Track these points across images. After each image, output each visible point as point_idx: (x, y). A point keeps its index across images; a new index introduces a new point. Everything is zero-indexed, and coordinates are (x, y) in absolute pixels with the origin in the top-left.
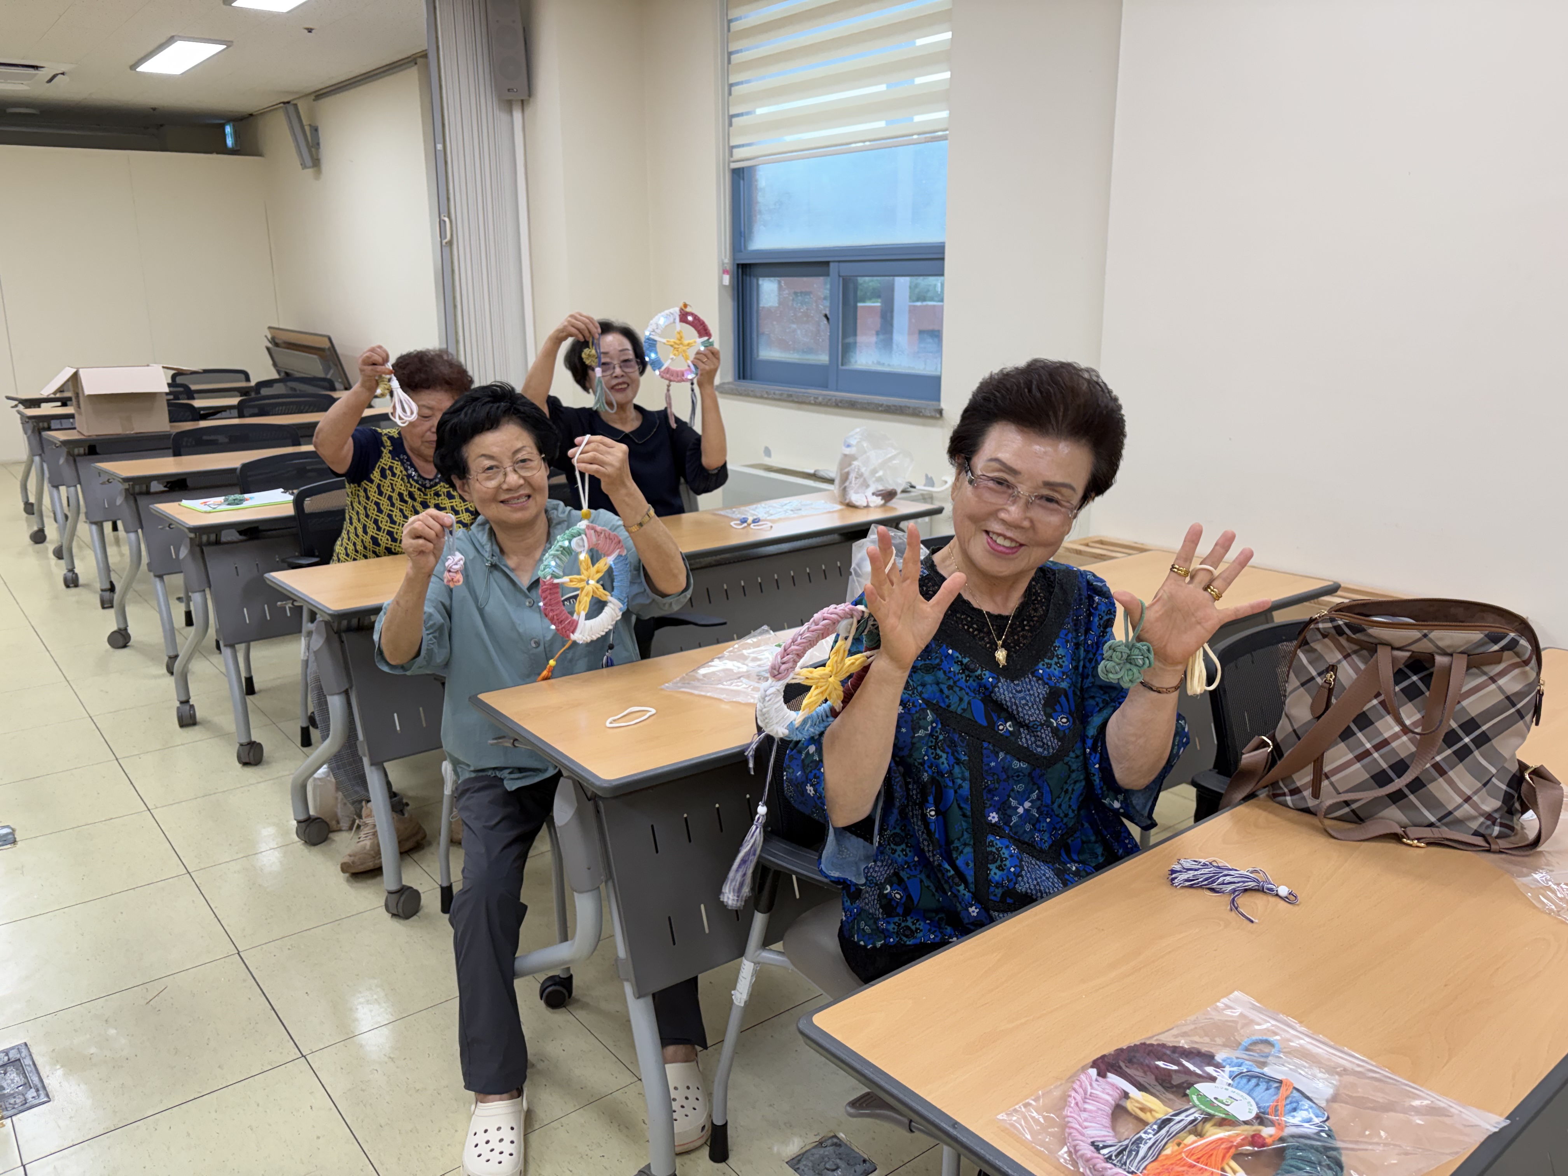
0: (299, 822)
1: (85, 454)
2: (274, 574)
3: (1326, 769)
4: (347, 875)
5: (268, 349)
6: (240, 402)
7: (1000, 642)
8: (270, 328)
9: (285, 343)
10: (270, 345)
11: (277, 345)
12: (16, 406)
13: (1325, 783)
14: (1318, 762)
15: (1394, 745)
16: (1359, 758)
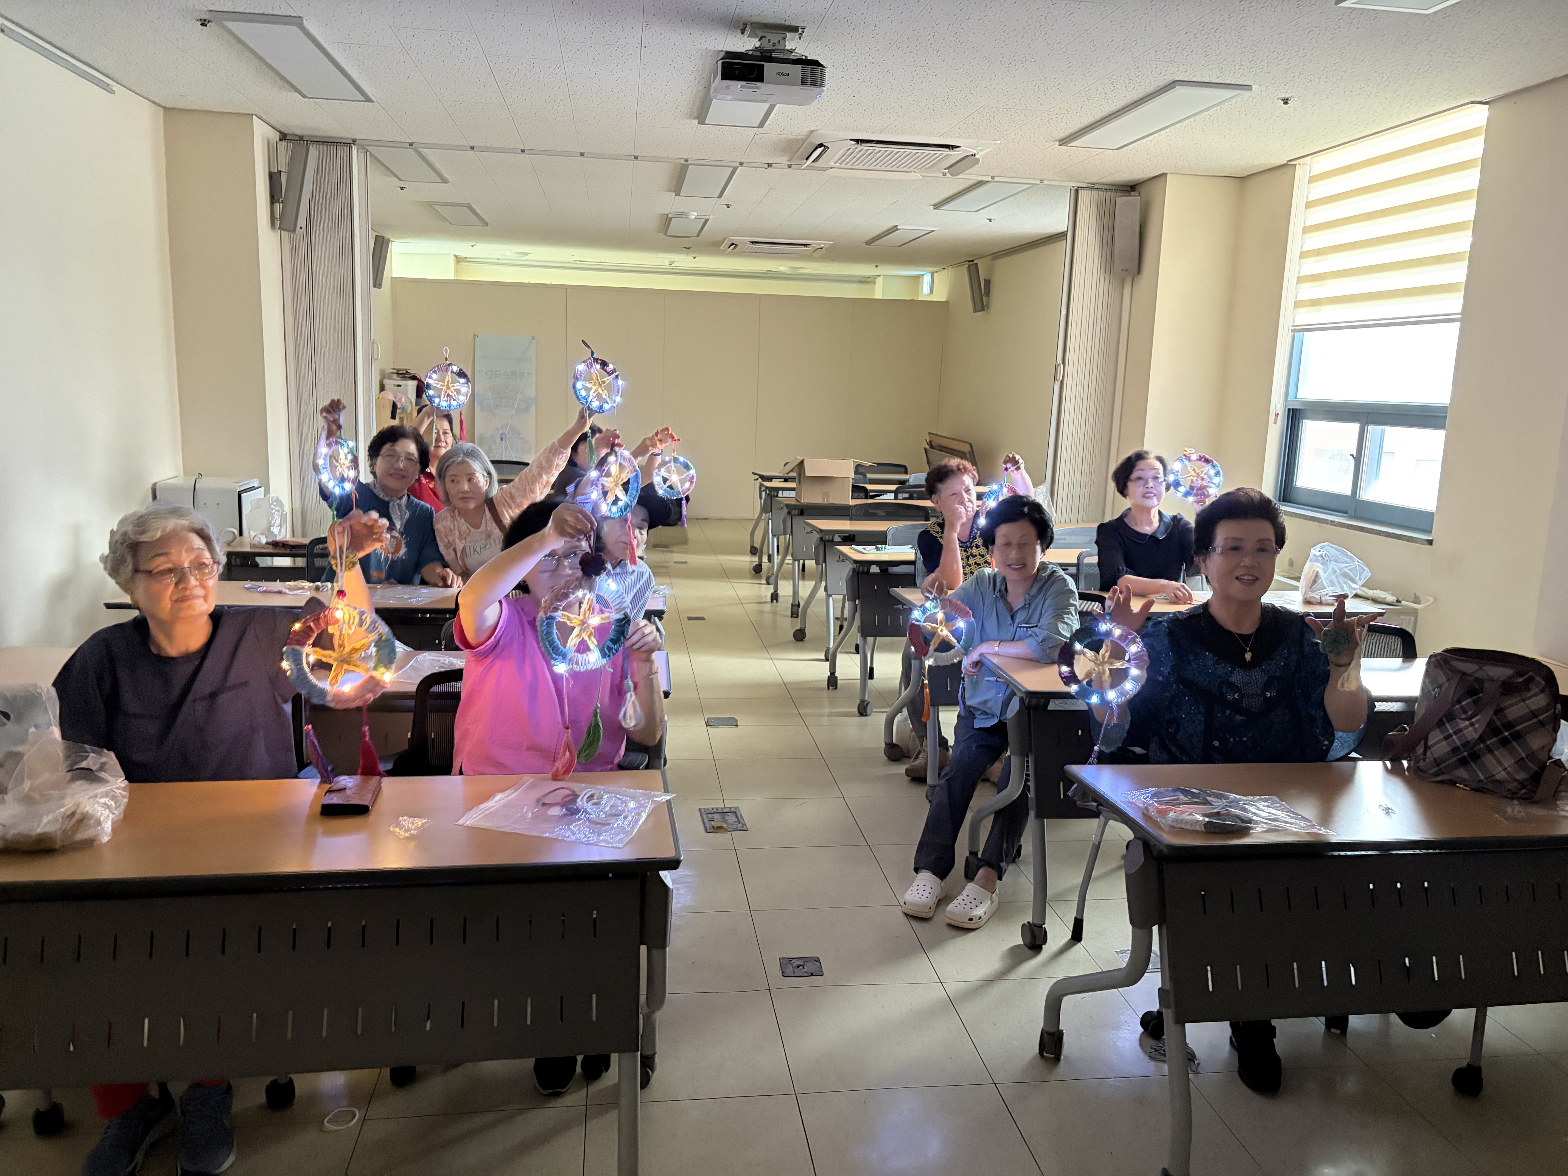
0: (886, 744)
1: (798, 515)
2: (896, 589)
3: (1430, 743)
4: (909, 778)
5: (925, 449)
6: (897, 488)
7: (1248, 649)
8: (930, 433)
9: (939, 446)
10: (927, 447)
11: (932, 447)
12: (757, 479)
13: (1429, 752)
14: (1426, 739)
15: (1465, 732)
16: (1446, 738)
